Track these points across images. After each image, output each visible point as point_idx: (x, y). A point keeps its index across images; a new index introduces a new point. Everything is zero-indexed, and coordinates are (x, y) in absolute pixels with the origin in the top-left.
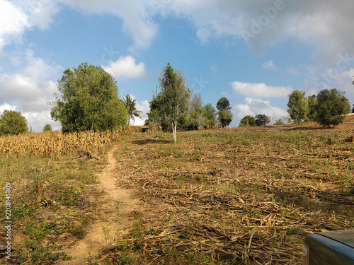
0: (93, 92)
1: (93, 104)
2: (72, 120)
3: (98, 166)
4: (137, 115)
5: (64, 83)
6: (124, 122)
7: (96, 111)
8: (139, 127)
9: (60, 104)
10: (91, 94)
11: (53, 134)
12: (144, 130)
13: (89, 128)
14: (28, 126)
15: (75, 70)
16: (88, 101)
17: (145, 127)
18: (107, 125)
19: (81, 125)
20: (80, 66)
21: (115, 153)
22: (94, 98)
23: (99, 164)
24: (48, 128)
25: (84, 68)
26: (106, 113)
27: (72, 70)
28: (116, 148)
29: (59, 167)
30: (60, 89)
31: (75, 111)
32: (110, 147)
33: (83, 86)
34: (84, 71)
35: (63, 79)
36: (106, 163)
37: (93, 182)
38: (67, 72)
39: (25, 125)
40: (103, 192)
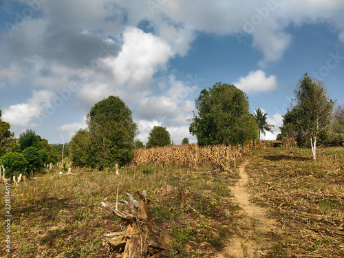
0: (226, 108)
1: (225, 120)
2: (206, 134)
3: (230, 179)
4: (268, 129)
5: (200, 102)
6: (254, 137)
7: (228, 126)
8: (271, 142)
9: (197, 120)
10: (224, 110)
11: (191, 147)
12: (276, 145)
13: (221, 142)
14: (171, 139)
15: (210, 89)
16: (221, 116)
17: (277, 142)
18: (239, 139)
19: (214, 139)
20: (214, 86)
21: (247, 168)
22: (226, 114)
23: (231, 177)
24: (185, 141)
25: (218, 87)
26: (238, 128)
27: (208, 90)
28: (247, 162)
29: (195, 176)
30: (197, 107)
31: (209, 127)
32: (241, 162)
33: (217, 103)
34: (220, 90)
35: (200, 98)
36: (237, 177)
37: (227, 195)
38: (204, 92)
39: (169, 138)
40: (237, 206)
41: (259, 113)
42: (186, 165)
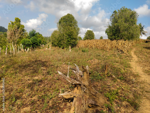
0: (126, 21)
1: (125, 27)
2: (114, 34)
3: (127, 58)
4: (144, 34)
5: (112, 17)
7: (126, 30)
8: (144, 40)
9: (110, 27)
10: (125, 22)
11: (105, 40)
12: (146, 42)
13: (122, 39)
14: (95, 37)
15: (119, 11)
16: (123, 25)
17: (148, 40)
18: (131, 37)
19: (118, 37)
20: (121, 9)
21: (135, 52)
22: (126, 24)
23: (128, 57)
24: (101, 38)
25: (123, 10)
26: (131, 32)
27: (117, 11)
28: (134, 50)
30: (111, 20)
31: (116, 30)
32: (131, 49)
33: (121, 18)
34: (123, 11)
35: (112, 15)
37: (129, 67)
38: (115, 12)
41: (140, 25)
42: (103, 49)
